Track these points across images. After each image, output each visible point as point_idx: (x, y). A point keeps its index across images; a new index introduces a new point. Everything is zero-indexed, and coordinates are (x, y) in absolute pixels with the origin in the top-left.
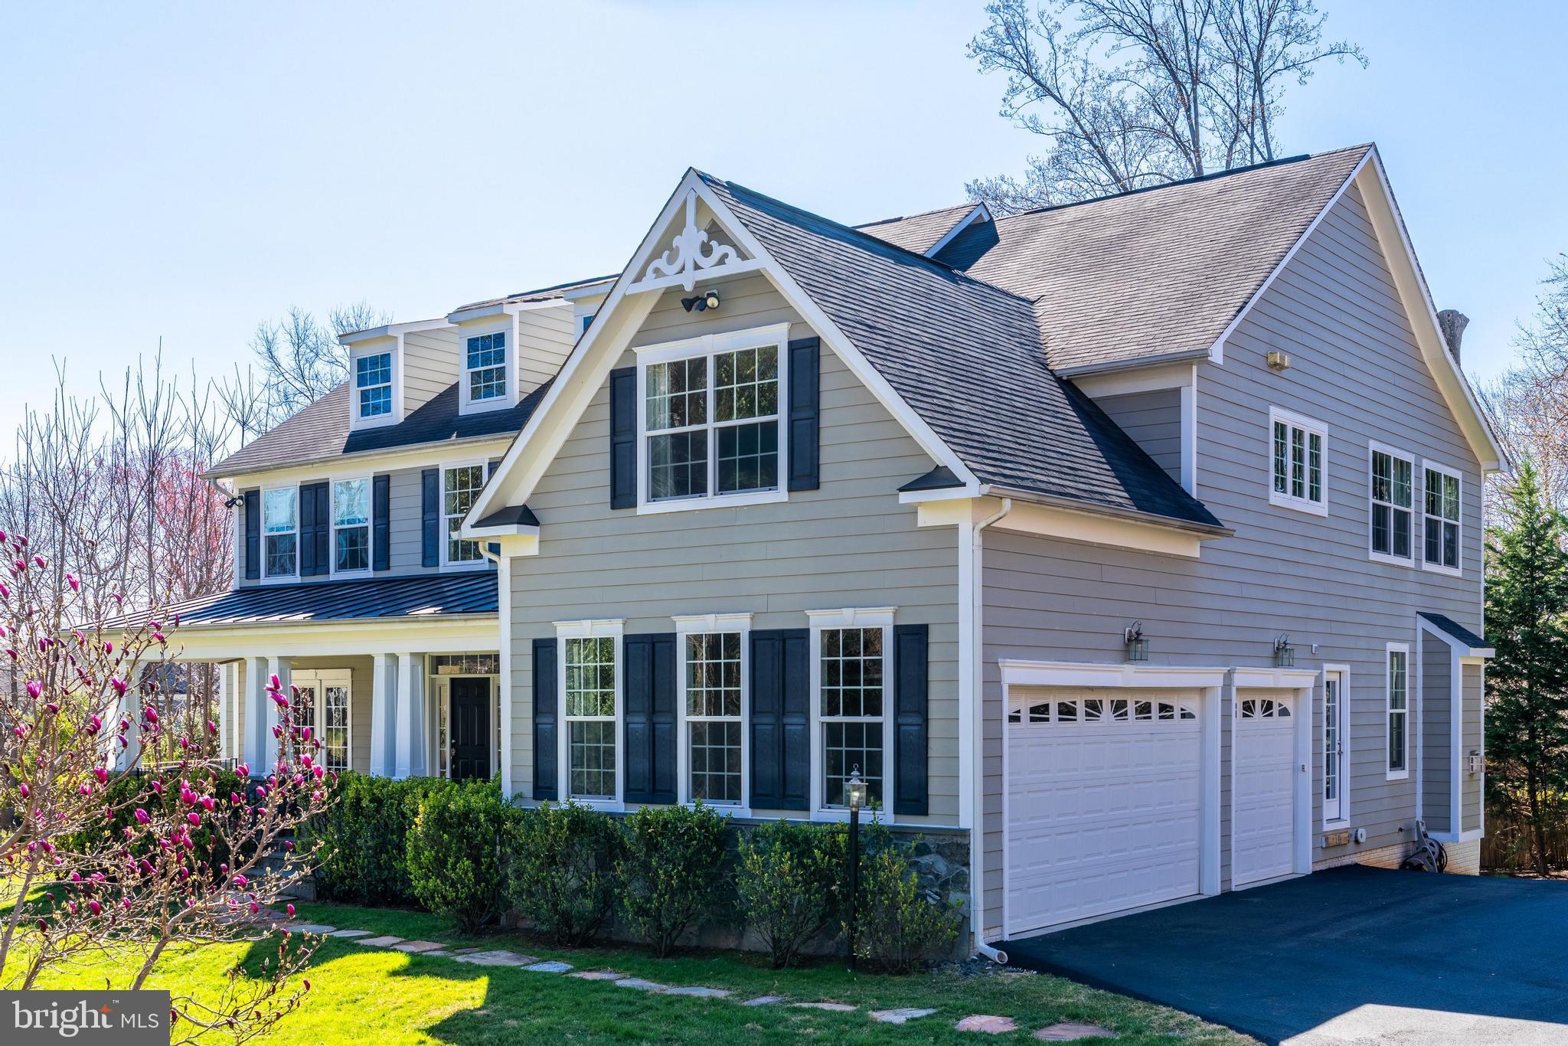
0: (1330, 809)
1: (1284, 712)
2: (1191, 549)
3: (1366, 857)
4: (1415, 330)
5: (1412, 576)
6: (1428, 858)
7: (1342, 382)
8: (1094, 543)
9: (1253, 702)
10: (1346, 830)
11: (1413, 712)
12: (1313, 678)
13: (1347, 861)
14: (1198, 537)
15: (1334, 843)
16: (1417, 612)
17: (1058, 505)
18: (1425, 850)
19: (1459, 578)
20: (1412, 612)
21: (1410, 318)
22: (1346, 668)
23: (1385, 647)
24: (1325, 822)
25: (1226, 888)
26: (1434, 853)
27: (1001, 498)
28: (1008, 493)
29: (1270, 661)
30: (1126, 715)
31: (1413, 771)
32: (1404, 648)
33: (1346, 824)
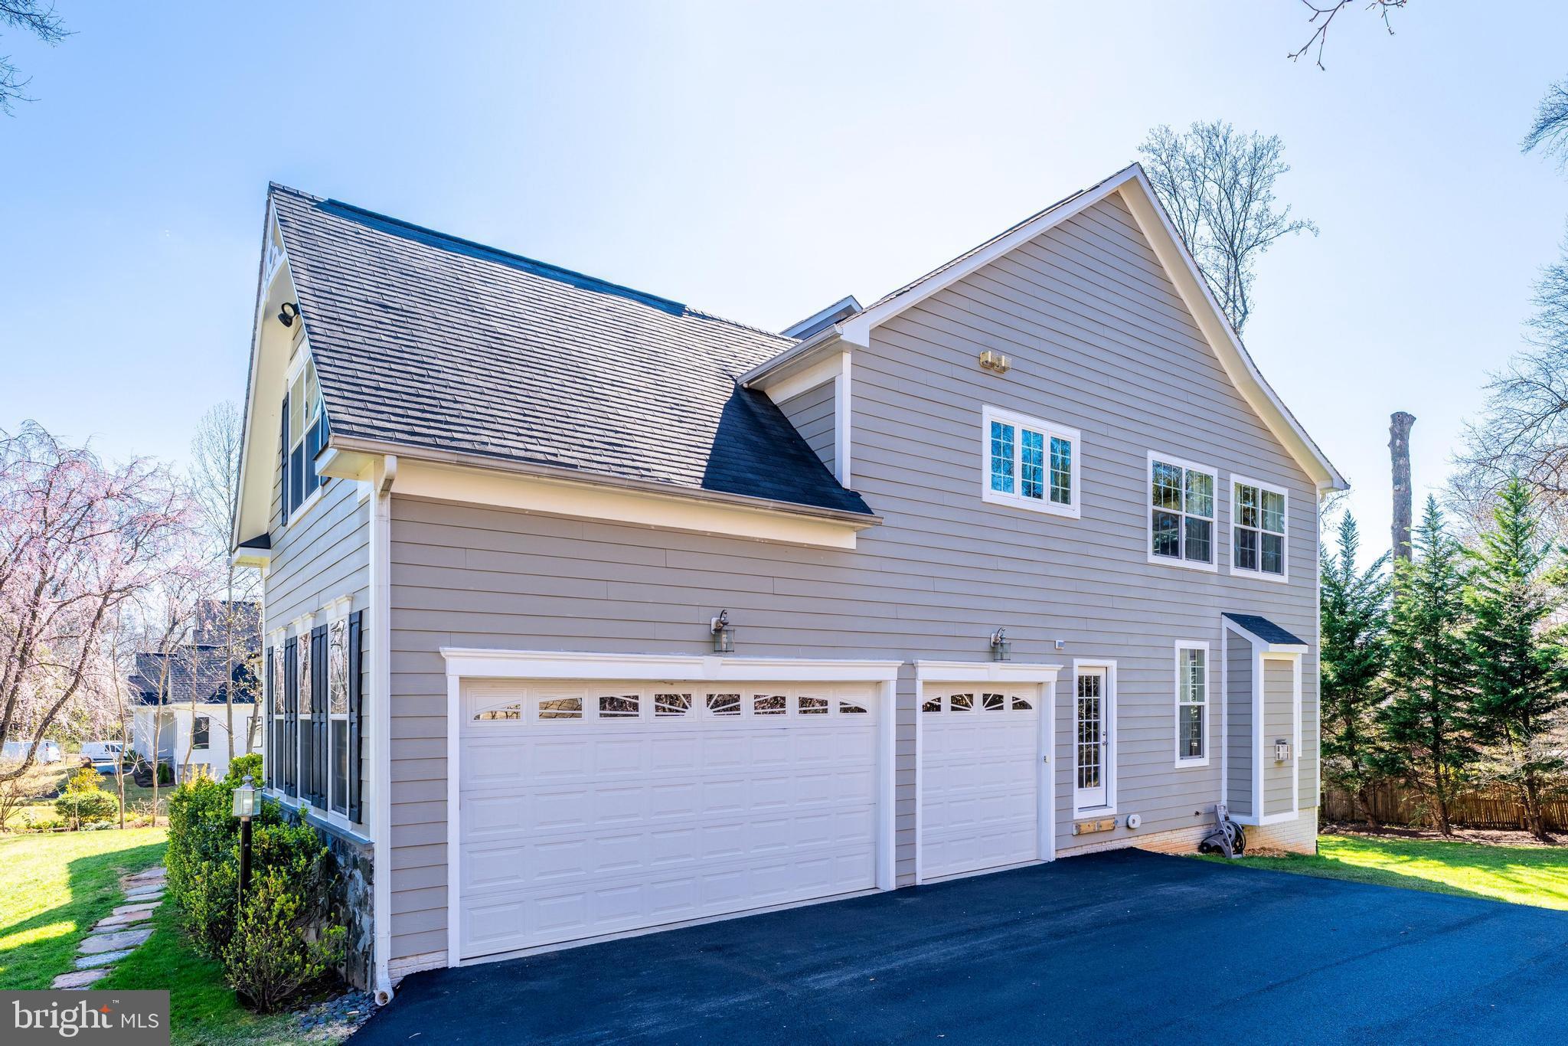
0: (1083, 797)
1: (1021, 705)
2: (845, 539)
3: (1140, 842)
4: (1217, 353)
5: (1214, 580)
6: (1224, 840)
7: (1106, 393)
8: (650, 525)
9: (970, 696)
10: (1113, 817)
11: (1216, 704)
12: (1056, 672)
13: (1117, 845)
14: (853, 527)
15: (1091, 829)
16: (1222, 613)
17: (520, 472)
18: (1221, 832)
19: (1285, 584)
20: (1217, 613)
21: (1210, 342)
22: (1113, 664)
23: (1174, 644)
24: (1076, 810)
25: (907, 882)
26: (1230, 836)
27: (383, 455)
28: (393, 449)
29: (986, 656)
30: (738, 709)
31: (1216, 758)
32: (1204, 645)
33: (1113, 810)
